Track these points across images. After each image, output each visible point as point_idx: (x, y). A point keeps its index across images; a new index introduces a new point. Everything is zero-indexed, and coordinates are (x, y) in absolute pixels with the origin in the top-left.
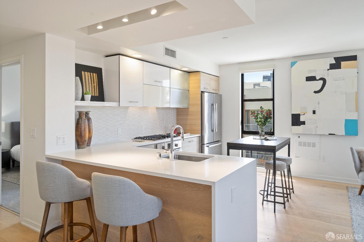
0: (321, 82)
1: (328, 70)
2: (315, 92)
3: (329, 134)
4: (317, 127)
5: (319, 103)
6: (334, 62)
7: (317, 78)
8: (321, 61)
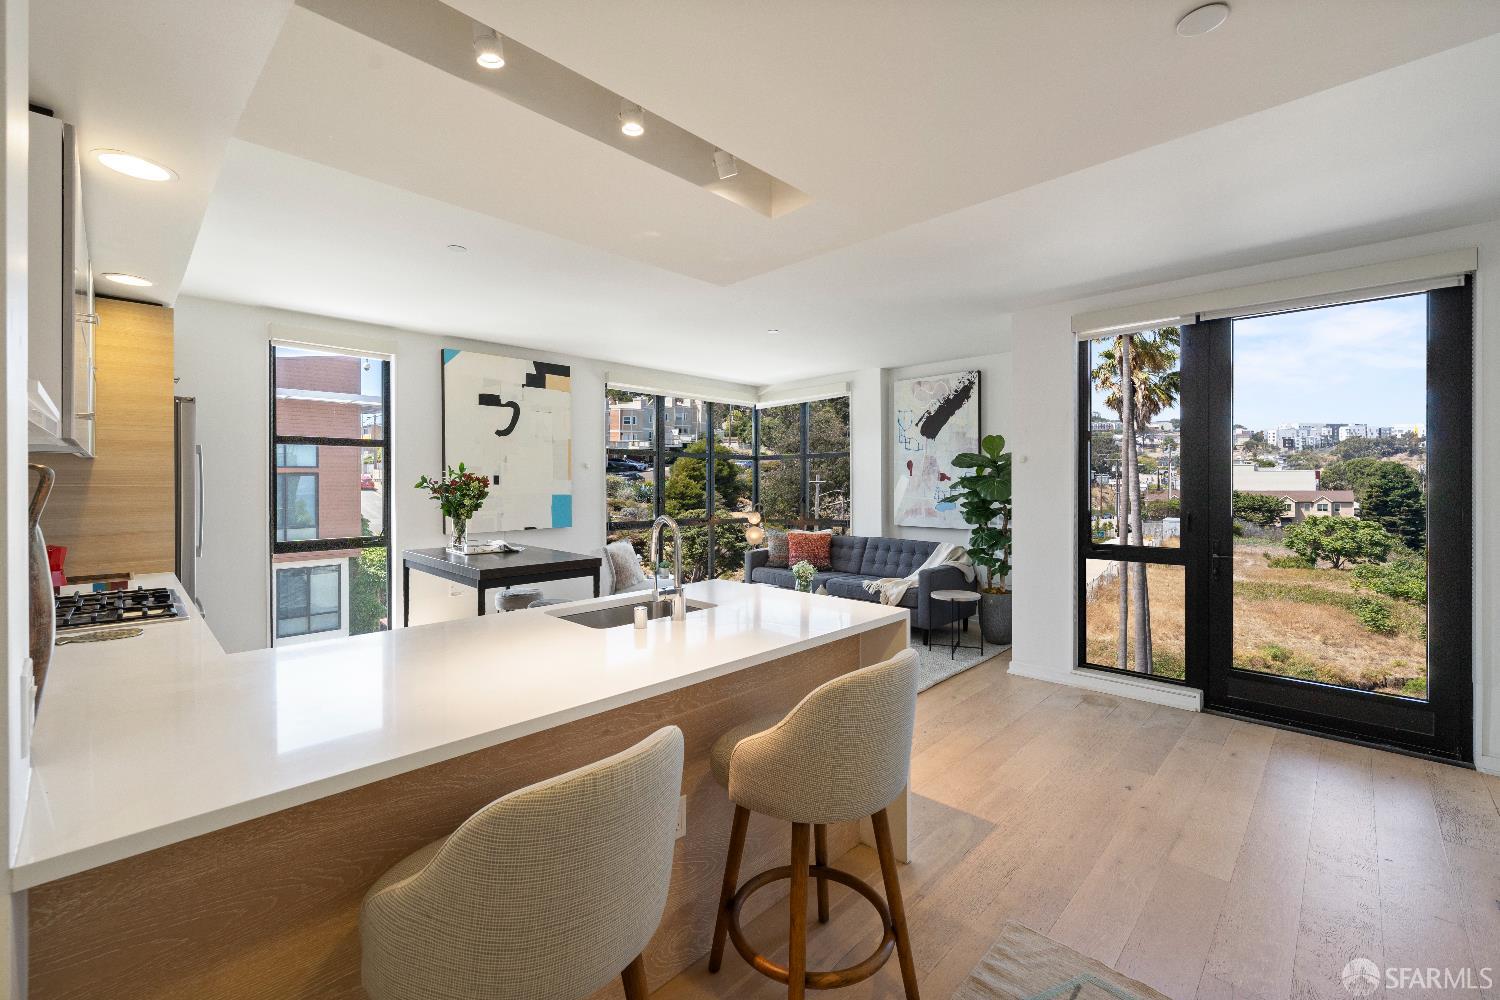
0: (510, 411)
1: (523, 386)
2: (499, 433)
3: (526, 529)
4: (502, 514)
5: (506, 460)
6: (534, 372)
7: (503, 402)
8: (511, 361)
